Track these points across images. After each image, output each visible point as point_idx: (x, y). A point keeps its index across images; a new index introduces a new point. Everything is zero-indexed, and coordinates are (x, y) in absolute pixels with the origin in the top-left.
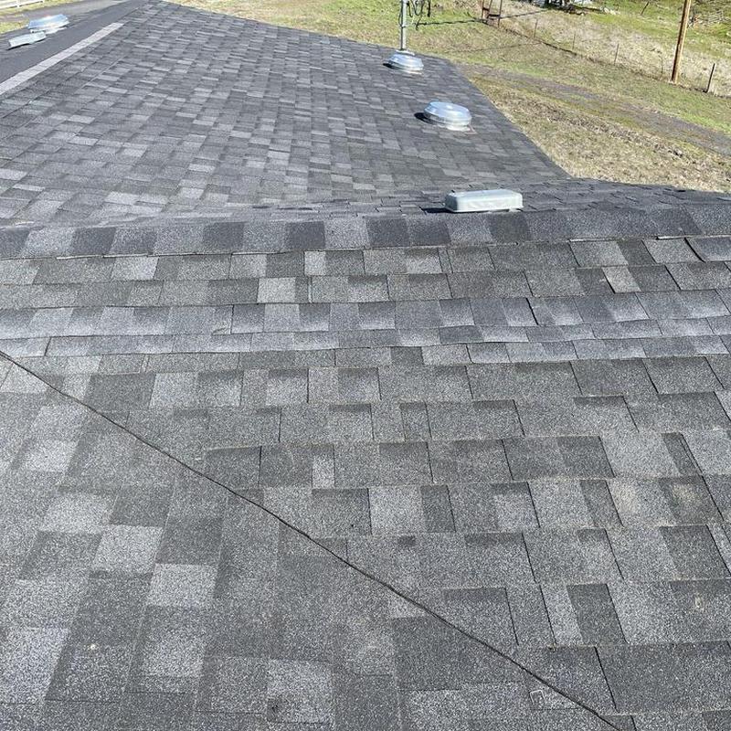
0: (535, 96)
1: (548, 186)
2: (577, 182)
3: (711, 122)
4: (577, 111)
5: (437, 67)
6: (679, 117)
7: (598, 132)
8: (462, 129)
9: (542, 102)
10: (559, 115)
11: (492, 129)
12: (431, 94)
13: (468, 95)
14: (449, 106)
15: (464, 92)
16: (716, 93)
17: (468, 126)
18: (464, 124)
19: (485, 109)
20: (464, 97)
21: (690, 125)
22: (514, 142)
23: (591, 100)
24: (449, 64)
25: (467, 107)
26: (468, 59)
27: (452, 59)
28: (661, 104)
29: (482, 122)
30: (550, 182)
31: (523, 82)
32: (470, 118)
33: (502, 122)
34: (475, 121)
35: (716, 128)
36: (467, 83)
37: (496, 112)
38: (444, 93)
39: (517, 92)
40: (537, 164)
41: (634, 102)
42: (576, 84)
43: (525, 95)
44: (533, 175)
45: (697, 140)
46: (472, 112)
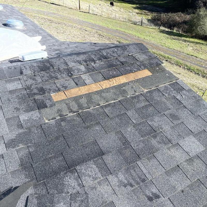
0: (43, 16)
1: (54, 45)
2: (63, 43)
3: (92, 21)
4: (56, 20)
5: (8, 8)
6: (84, 20)
7: (63, 26)
8: (21, 28)
9: (45, 18)
10: (51, 21)
11: (32, 27)
12: (7, 17)
13: (21, 17)
14: (15, 21)
15: (19, 16)
16: (91, 13)
17: (23, 27)
18: (22, 26)
19: (28, 21)
20: (19, 17)
21: (87, 22)
22: (40, 31)
23: (60, 16)
24: (13, 7)
25: (21, 20)
26: (20, 5)
27: (14, 5)
28: (78, 17)
29: (28, 25)
30: (54, 44)
31: (38, 12)
32: (23, 24)
33: (34, 25)
34: (25, 25)
35: (94, 23)
36: (19, 12)
37: (32, 22)
38: (12, 16)
39: (37, 15)
40: (49, 38)
41: (71, 16)
42: (54, 12)
43: (40, 16)
44: (48, 42)
45: (89, 26)
46: (24, 22)
